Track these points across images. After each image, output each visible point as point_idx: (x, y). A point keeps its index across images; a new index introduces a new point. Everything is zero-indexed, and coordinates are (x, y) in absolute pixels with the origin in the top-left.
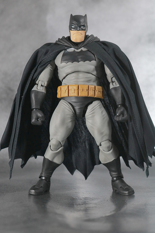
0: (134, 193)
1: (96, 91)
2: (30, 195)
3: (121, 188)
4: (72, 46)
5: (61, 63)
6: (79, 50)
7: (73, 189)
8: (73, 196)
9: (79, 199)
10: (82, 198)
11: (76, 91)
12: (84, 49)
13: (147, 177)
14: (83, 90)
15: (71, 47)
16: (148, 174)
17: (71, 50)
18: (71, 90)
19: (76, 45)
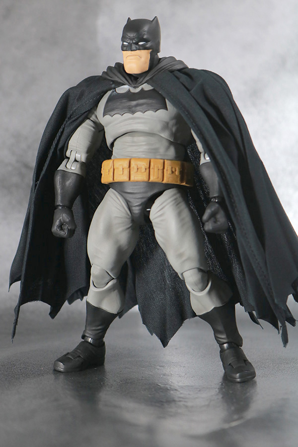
0: (255, 377)
1: (165, 170)
2: (56, 371)
3: (230, 366)
4: (126, 82)
5: (104, 116)
6: (138, 90)
7: (158, 367)
8: (161, 383)
9: (173, 390)
10: (177, 387)
11: (126, 172)
12: (147, 87)
13: (285, 346)
14: (138, 169)
15: (125, 85)
16: (285, 341)
17: (124, 89)
18: (118, 168)
19: (134, 79)
